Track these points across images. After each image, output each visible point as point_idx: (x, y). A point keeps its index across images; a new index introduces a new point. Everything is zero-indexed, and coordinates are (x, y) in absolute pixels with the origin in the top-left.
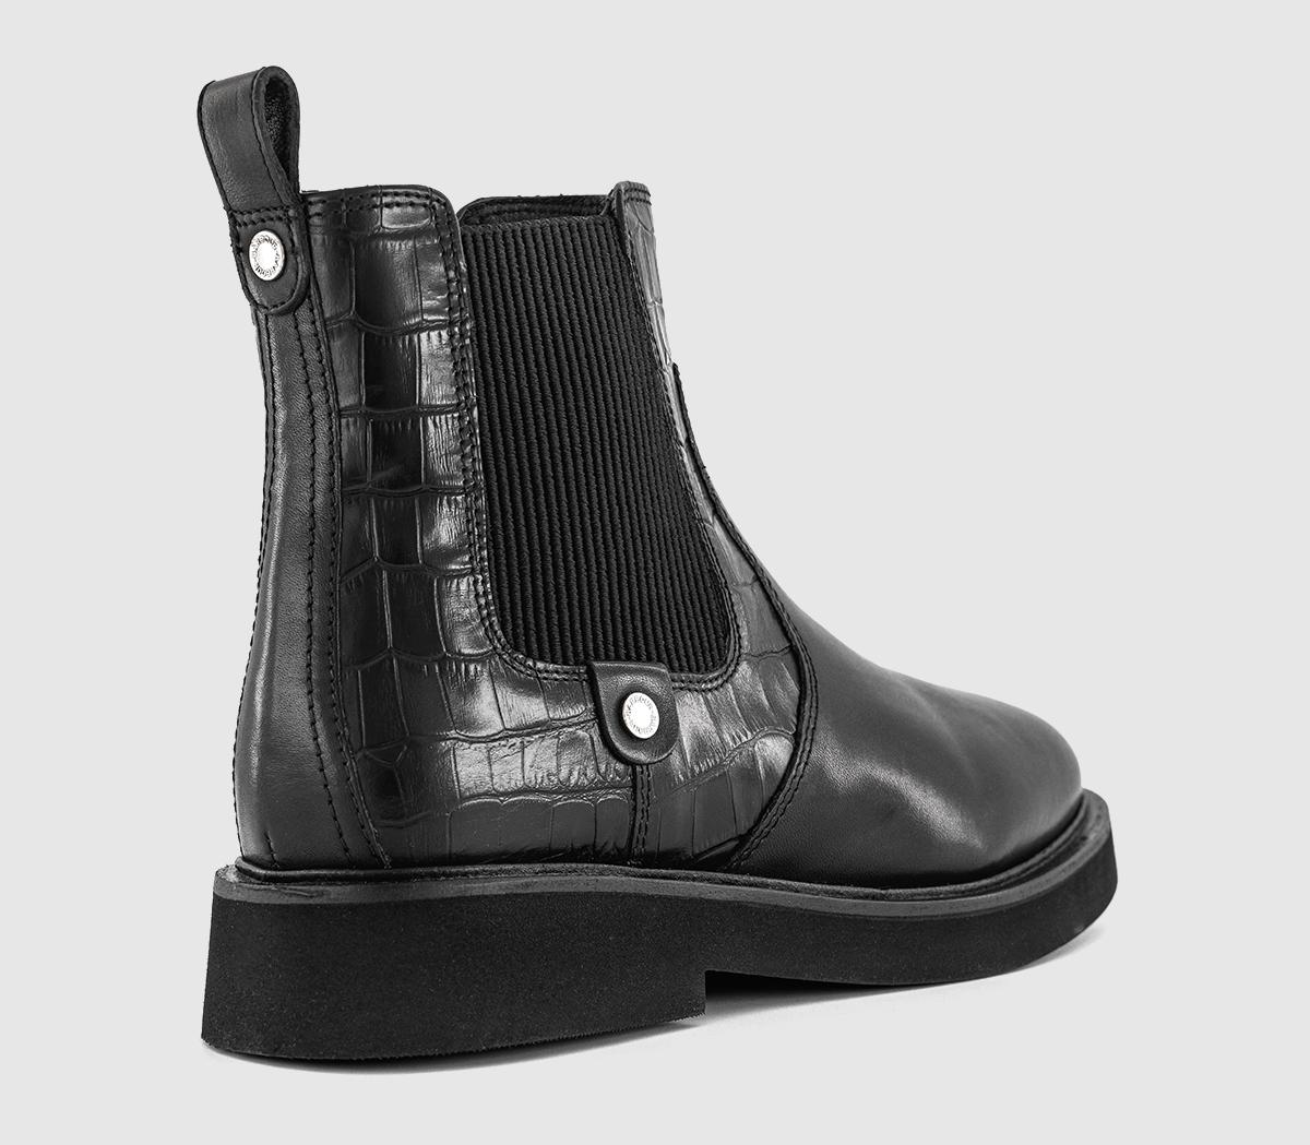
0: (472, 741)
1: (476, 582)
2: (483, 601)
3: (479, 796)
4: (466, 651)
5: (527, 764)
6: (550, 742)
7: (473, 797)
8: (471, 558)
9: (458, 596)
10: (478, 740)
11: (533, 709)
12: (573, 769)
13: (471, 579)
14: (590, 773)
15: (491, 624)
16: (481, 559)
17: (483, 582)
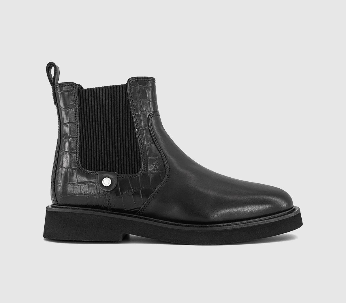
0: (71, 184)
1: (76, 155)
2: (78, 158)
3: (71, 194)
4: (73, 167)
5: (81, 189)
6: (87, 186)
7: (69, 194)
8: (76, 150)
9: (73, 157)
10: (72, 184)
11: (85, 179)
12: (92, 191)
13: (76, 154)
14: (96, 192)
15: (79, 163)
16: (78, 151)
17: (78, 155)
